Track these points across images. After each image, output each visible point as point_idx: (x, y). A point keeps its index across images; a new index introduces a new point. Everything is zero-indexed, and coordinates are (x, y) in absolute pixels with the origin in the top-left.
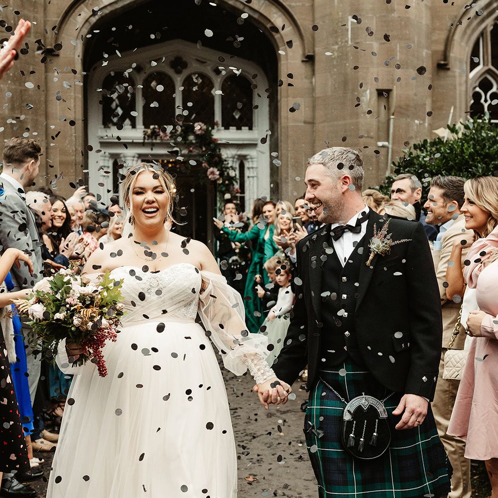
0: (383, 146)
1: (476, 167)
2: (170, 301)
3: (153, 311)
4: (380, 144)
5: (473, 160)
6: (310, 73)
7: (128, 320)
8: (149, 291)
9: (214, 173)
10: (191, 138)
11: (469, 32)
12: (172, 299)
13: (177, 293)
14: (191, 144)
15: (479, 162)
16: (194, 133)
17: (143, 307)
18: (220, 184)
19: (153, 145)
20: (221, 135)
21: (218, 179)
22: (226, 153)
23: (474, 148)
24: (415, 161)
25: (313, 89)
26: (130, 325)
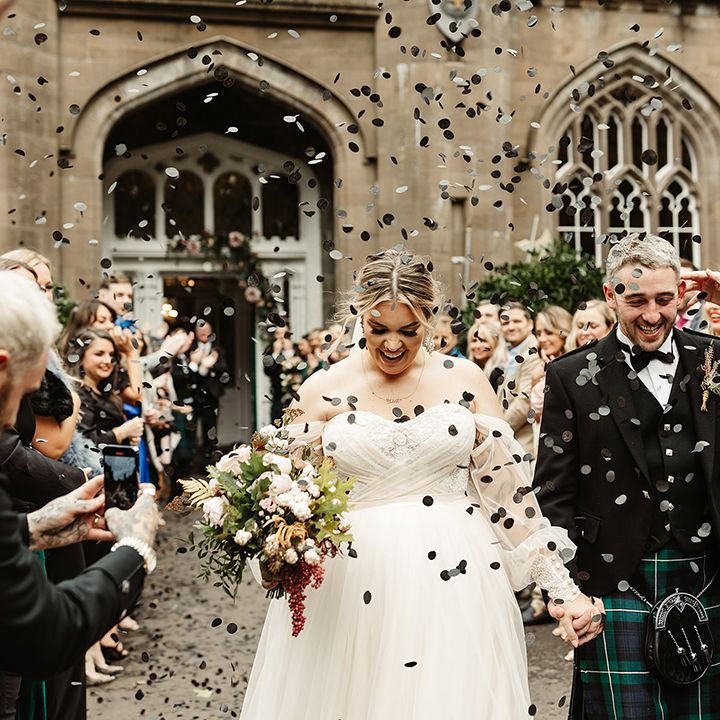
0: (459, 263)
1: (558, 292)
2: (428, 468)
3: (399, 484)
4: (456, 259)
5: (555, 285)
6: (372, 177)
7: (359, 498)
8: (393, 452)
9: (253, 293)
10: (226, 251)
11: (555, 124)
12: (429, 464)
13: (437, 456)
14: (225, 258)
15: (561, 287)
16: (228, 245)
17: (383, 478)
18: (260, 308)
19: (178, 260)
20: (261, 247)
21: (259, 301)
22: (267, 270)
23: (555, 272)
24: (497, 285)
25: (376, 196)
26: (364, 507)
